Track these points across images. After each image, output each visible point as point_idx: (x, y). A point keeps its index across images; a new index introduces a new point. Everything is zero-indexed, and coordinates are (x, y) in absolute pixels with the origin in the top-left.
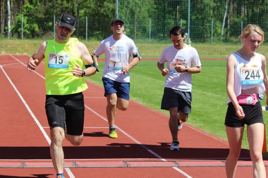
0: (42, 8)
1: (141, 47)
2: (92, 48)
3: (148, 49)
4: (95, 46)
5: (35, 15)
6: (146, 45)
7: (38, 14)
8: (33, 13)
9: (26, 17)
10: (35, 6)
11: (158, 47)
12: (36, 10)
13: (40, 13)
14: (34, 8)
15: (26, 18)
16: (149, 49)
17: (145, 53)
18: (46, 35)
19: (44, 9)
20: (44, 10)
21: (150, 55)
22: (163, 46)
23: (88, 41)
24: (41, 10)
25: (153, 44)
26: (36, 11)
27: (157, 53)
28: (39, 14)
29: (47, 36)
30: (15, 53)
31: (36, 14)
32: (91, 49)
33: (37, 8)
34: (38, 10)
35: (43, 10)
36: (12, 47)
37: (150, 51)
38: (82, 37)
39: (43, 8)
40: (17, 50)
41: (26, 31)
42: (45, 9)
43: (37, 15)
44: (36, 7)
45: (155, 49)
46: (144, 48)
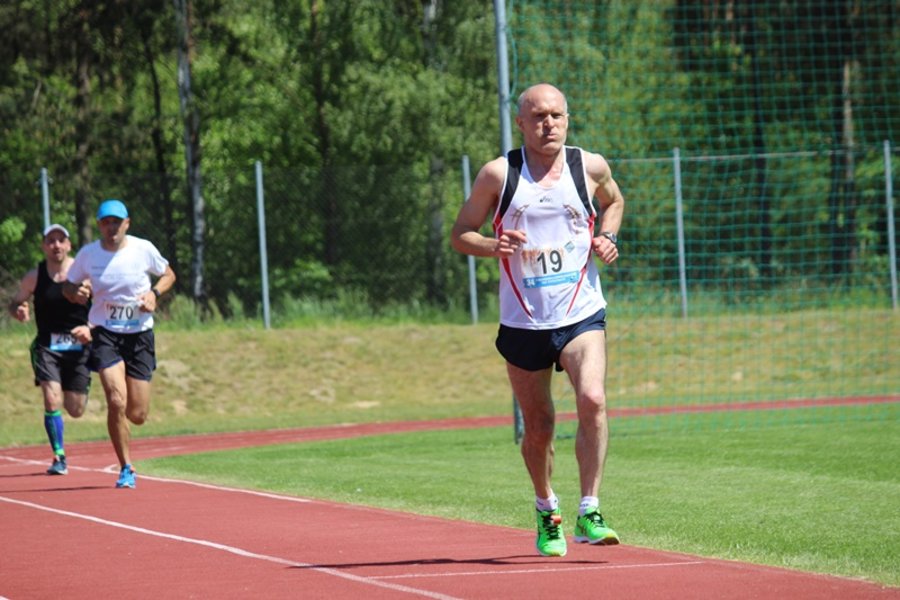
1: (631, 340)
2: (305, 365)
3: (677, 352)
4: (329, 354)
11: (744, 337)
16: (688, 354)
17: (657, 381)
21: (694, 388)
22: (779, 327)
23: (277, 326)
27: (738, 376)
32: (302, 372)
37: (692, 362)
38: (235, 303)
45: (722, 346)
46: (648, 345)
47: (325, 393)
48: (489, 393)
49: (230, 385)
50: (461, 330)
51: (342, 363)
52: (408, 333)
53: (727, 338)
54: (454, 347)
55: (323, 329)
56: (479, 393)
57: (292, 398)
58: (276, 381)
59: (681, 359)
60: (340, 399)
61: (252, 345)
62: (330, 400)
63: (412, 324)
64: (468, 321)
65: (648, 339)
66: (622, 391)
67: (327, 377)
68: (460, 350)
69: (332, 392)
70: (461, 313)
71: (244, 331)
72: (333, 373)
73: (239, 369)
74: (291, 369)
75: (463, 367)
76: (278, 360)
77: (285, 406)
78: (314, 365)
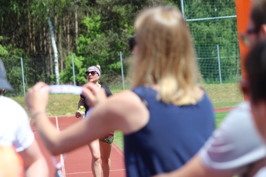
0: (102, 41)
5: (93, 53)
7: (97, 51)
8: (91, 51)
9: (81, 57)
10: (92, 40)
12: (95, 45)
13: (101, 48)
14: (92, 42)
18: (113, 82)
20: (107, 44)
24: (102, 45)
26: (95, 48)
28: (99, 51)
29: (115, 83)
30: (65, 114)
31: (94, 52)
33: (96, 42)
34: (98, 45)
36: (60, 105)
39: (106, 41)
40: (67, 109)
41: (82, 79)
42: (109, 42)
43: (96, 52)
44: (95, 40)
48: (223, 100)
50: (217, 85)
54: (215, 90)
56: (220, 100)
64: (220, 83)
68: (216, 90)
70: (218, 82)
75: (217, 94)
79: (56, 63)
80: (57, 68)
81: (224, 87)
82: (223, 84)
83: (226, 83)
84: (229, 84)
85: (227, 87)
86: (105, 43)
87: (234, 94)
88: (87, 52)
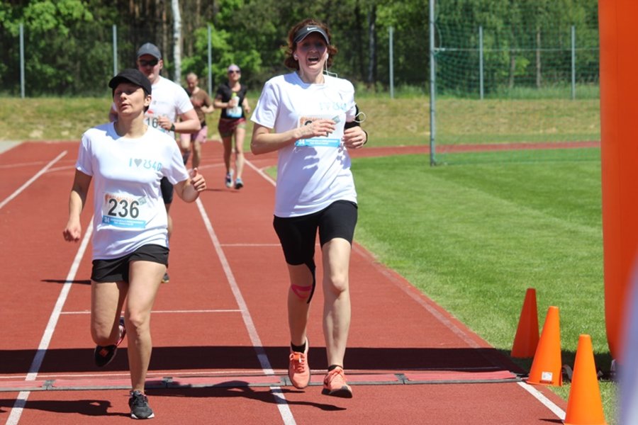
0: (266, 6)
1: (548, 108)
2: (405, 115)
3: (567, 115)
4: (416, 111)
5: (246, 25)
6: (563, 104)
7: (255, 23)
8: (244, 21)
9: (223, 31)
12: (252, 11)
13: (262, 18)
14: (247, 6)
15: (225, 35)
16: (571, 116)
17: (557, 127)
19: (274, 9)
20: (275, 11)
21: (572, 131)
23: (396, 97)
24: (264, 13)
25: (581, 101)
26: (251, 16)
27: (592, 126)
28: (259, 23)
31: (249, 24)
32: (404, 118)
33: (254, 6)
34: (258, 13)
35: (270, 11)
37: (573, 119)
38: (380, 87)
39: (272, 6)
42: (279, 8)
43: (252, 25)
45: (586, 113)
46: (555, 112)
47: (412, 128)
48: (484, 130)
49: (372, 123)
50: (475, 102)
51: (421, 115)
52: (451, 103)
53: (589, 109)
54: (470, 110)
55: (416, 100)
56: (479, 130)
57: (397, 129)
58: (392, 122)
59: (568, 118)
60: (419, 130)
61: (384, 106)
62: (414, 131)
63: (454, 99)
64: (479, 98)
65: (556, 109)
66: (541, 131)
67: (415, 121)
68: (473, 111)
69: (416, 128)
70: (476, 95)
71: (382, 100)
72: (417, 119)
73: (376, 116)
74: (399, 117)
75: (473, 118)
76: (394, 112)
77: (394, 132)
78: (409, 115)
79: (177, 39)
80: (178, 49)
81: (486, 106)
82: (486, 101)
83: (491, 98)
84: (496, 101)
85: (493, 105)
86: (270, 9)
87: (506, 121)
88: (236, 23)
